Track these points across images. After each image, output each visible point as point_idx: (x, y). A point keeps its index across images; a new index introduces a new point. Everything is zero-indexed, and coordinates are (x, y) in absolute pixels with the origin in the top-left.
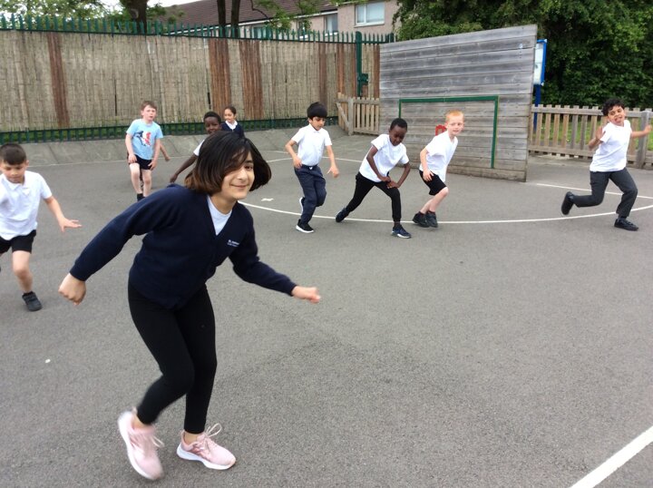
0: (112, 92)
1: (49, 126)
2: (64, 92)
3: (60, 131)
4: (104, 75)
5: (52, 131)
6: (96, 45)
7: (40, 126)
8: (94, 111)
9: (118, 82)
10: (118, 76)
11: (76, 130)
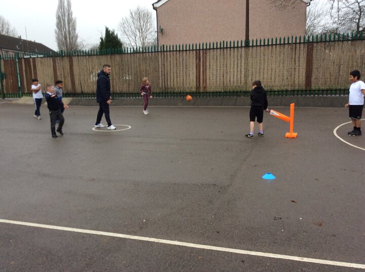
0: (337, 71)
1: (300, 88)
2: (311, 71)
3: (306, 91)
4: (334, 63)
5: (302, 91)
6: (332, 48)
7: (297, 88)
8: (326, 82)
9: (342, 66)
10: (342, 63)
11: (314, 91)
